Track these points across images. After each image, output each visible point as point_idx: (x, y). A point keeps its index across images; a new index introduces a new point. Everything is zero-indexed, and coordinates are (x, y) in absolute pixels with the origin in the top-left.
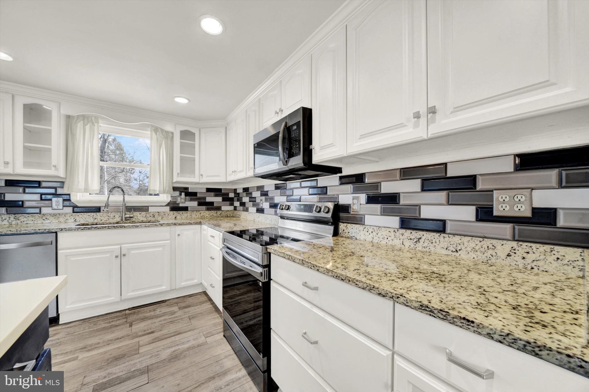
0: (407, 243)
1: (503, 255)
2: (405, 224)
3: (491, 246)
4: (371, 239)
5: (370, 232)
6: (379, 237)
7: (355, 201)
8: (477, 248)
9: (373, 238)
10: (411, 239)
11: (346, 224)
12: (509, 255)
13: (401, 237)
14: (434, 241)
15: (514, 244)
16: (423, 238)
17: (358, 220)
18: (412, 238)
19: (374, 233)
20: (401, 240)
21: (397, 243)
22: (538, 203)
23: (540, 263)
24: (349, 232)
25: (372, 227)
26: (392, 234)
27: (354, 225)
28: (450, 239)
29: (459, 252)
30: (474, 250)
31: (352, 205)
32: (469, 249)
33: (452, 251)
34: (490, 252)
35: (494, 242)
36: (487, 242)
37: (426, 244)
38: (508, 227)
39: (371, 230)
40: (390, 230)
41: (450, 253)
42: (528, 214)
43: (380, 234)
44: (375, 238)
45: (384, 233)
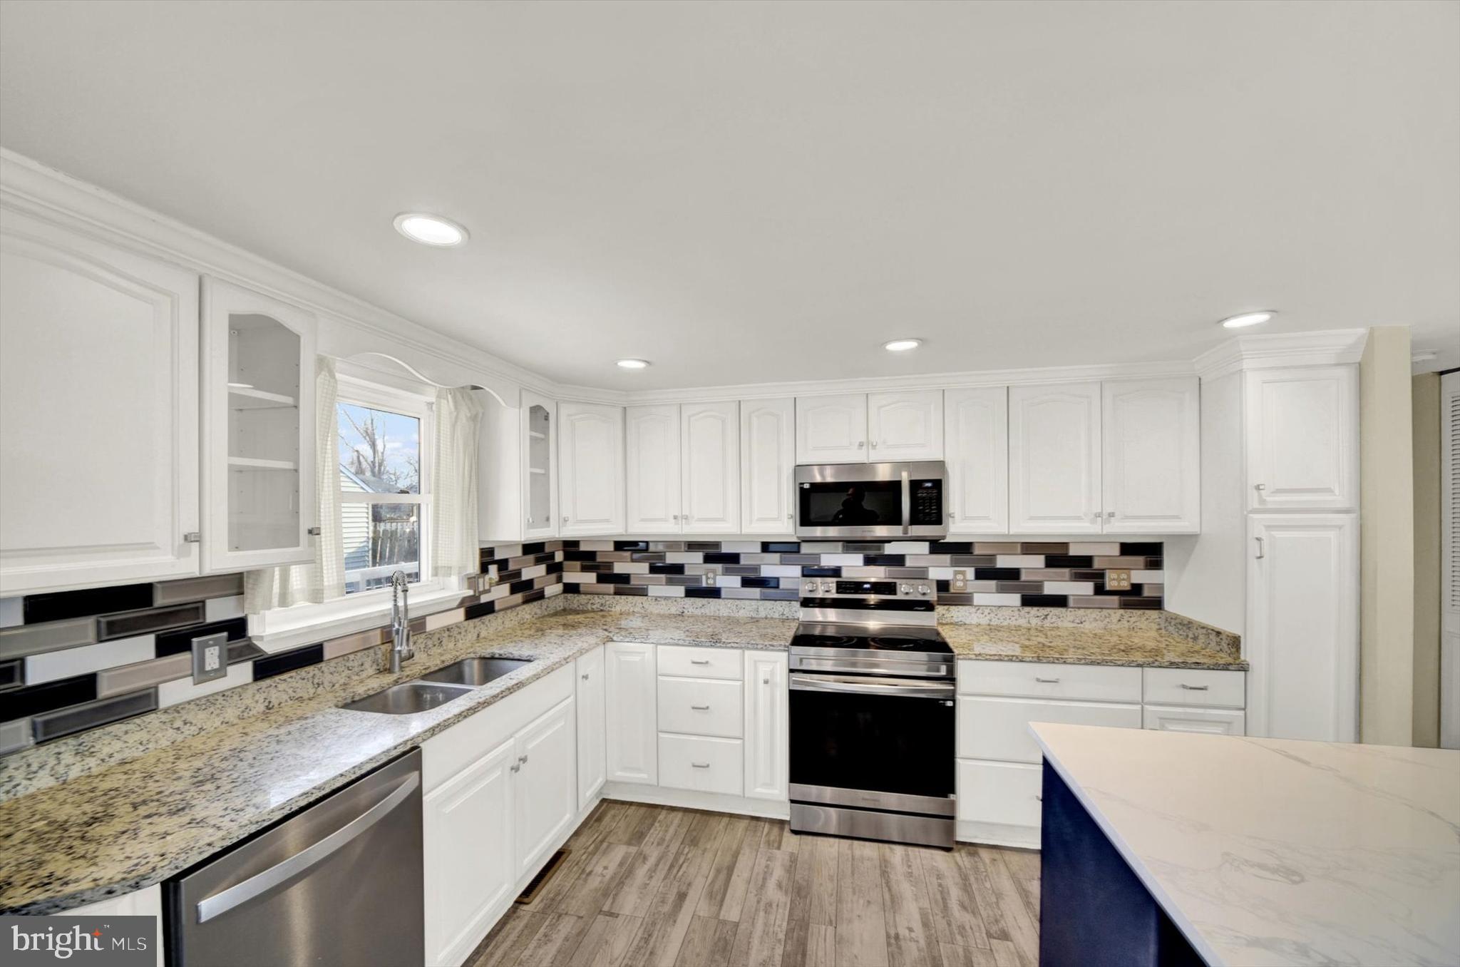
0: (1034, 622)
1: (1115, 621)
2: (1029, 601)
3: (1107, 615)
4: (988, 621)
5: (986, 613)
6: (999, 619)
7: (960, 577)
8: (1097, 618)
9: (990, 620)
10: (1038, 617)
11: (948, 607)
12: (1119, 621)
13: (1027, 616)
14: (1061, 616)
15: (1122, 611)
16: (1051, 614)
17: (963, 600)
18: (1039, 615)
19: (992, 615)
20: (1027, 619)
21: (1022, 622)
22: (1135, 581)
23: (1138, 624)
24: (952, 617)
25: (989, 608)
26: (1017, 613)
27: (961, 607)
28: (1076, 613)
29: (1084, 623)
30: (1096, 620)
31: (951, 582)
32: (1091, 620)
33: (1078, 623)
34: (1107, 620)
35: (1109, 611)
36: (1105, 612)
37: (1053, 620)
38: (1116, 598)
39: (987, 611)
40: (1013, 609)
41: (1075, 625)
42: (1128, 588)
43: (999, 615)
44: (993, 620)
45: (1007, 613)
